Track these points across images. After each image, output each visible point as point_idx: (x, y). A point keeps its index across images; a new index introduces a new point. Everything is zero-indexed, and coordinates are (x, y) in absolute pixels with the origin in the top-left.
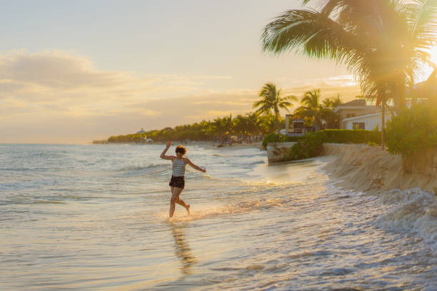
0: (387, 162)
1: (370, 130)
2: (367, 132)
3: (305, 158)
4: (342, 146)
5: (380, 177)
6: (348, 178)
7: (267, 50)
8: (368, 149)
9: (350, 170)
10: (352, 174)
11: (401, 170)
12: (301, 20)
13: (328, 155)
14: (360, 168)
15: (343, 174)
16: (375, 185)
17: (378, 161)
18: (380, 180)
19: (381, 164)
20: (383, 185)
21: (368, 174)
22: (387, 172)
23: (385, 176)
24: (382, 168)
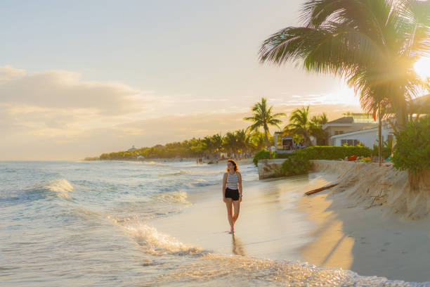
0: (390, 178)
4: (333, 163)
5: (382, 194)
6: (346, 194)
8: (363, 165)
11: (407, 187)
13: (318, 171)
14: (358, 185)
16: (376, 202)
17: (378, 178)
18: (382, 196)
19: (383, 180)
20: (386, 202)
21: (368, 190)
22: (390, 189)
23: (388, 193)
24: (385, 184)
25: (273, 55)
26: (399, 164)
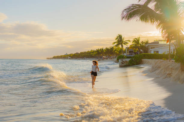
0: (173, 66)
1: (161, 54)
2: (160, 55)
3: (135, 65)
4: (150, 60)
5: (170, 73)
6: (155, 73)
7: (123, 19)
8: (163, 61)
9: (155, 70)
10: (157, 72)
11: (180, 70)
12: (137, 8)
13: (144, 64)
14: (160, 69)
15: (153, 72)
16: (168, 76)
18: (170, 74)
19: (170, 67)
20: (171, 76)
21: (165, 71)
23: (172, 72)
24: (171, 69)
25: (126, 17)
26: (177, 61)
